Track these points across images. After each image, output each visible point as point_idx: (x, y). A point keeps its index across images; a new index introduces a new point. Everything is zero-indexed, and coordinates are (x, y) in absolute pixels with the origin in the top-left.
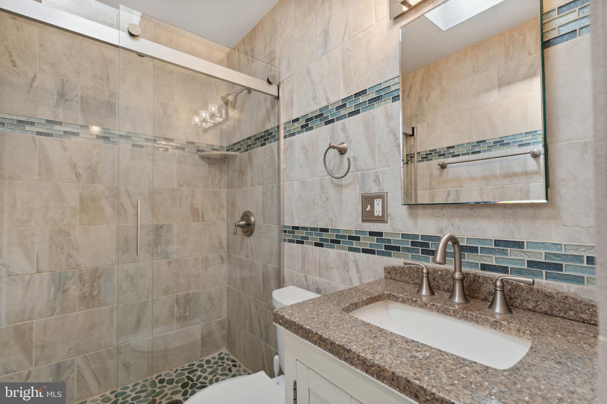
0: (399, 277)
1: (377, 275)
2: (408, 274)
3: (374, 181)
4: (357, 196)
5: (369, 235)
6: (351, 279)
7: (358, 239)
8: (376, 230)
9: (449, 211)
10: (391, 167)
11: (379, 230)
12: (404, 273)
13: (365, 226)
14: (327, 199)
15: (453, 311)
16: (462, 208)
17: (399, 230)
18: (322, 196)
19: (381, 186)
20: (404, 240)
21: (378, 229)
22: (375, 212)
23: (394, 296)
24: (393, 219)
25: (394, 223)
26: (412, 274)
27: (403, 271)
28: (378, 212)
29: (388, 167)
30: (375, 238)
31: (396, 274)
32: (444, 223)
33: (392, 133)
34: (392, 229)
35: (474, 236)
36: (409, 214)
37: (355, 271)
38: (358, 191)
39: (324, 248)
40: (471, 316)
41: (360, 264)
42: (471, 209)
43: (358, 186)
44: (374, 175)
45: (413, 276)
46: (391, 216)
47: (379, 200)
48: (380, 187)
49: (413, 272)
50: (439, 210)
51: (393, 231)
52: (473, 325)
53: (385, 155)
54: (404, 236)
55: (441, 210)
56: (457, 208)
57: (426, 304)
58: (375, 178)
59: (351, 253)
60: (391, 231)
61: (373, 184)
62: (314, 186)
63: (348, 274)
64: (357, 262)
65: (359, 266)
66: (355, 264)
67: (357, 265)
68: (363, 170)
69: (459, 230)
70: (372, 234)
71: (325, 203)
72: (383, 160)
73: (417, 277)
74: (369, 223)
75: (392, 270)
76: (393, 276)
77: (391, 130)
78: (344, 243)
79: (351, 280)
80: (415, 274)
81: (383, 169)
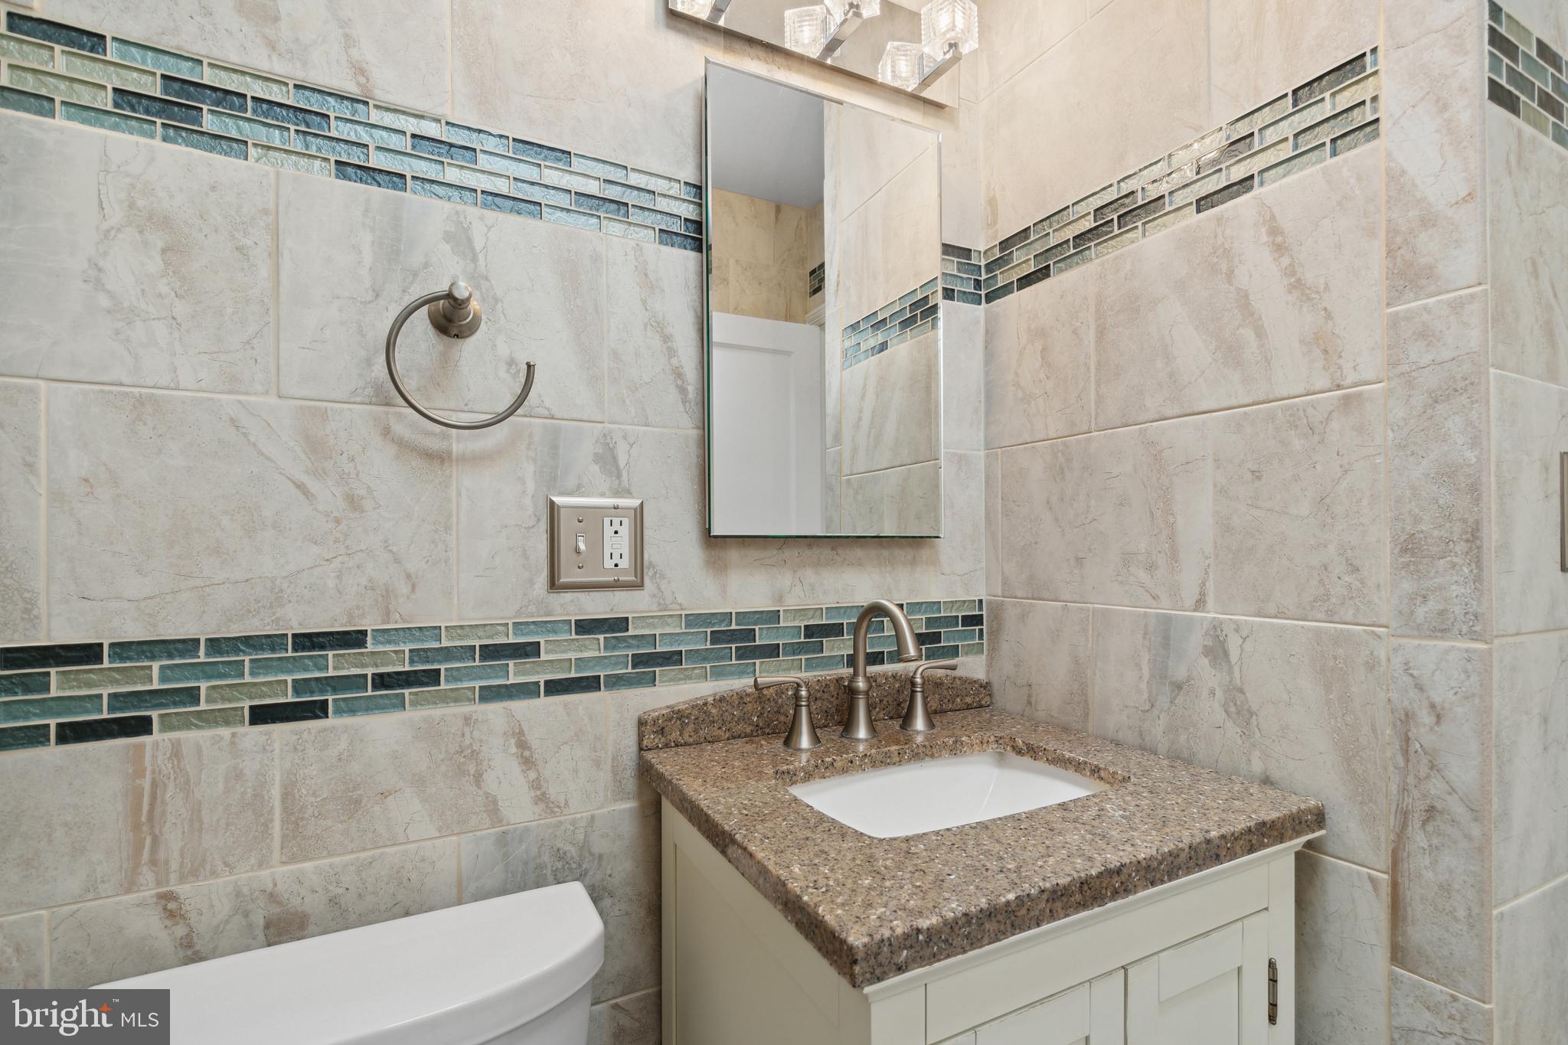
0: (692, 734)
1: (606, 753)
2: (716, 718)
3: (598, 459)
4: (528, 501)
5: (577, 633)
6: (495, 802)
7: (528, 651)
8: (605, 613)
9: (795, 552)
10: (653, 426)
11: (616, 612)
12: (706, 718)
13: (562, 605)
14: (354, 502)
15: (897, 754)
16: (818, 546)
17: (680, 605)
18: (313, 485)
19: (621, 476)
20: (692, 631)
21: (612, 610)
22: (607, 556)
23: (786, 774)
24: (662, 577)
25: (663, 587)
26: (727, 714)
27: (704, 715)
28: (616, 556)
29: (647, 426)
30: (601, 637)
31: (683, 726)
32: (785, 579)
33: (657, 331)
34: (660, 604)
35: (838, 603)
36: (707, 561)
37: (515, 767)
38: (531, 486)
39: (331, 721)
40: (924, 750)
41: (534, 738)
42: (833, 549)
43: (529, 470)
44: (596, 442)
45: (729, 719)
46: (654, 567)
47: (619, 519)
48: (617, 482)
49: (729, 707)
50: (775, 551)
51: (660, 611)
52: (920, 765)
53: (637, 389)
54: (693, 620)
55: (780, 551)
56: (810, 546)
57: (852, 762)
58: (601, 451)
59: (495, 711)
60: (655, 611)
61: (596, 468)
62: (245, 435)
63: (480, 788)
64: (521, 733)
65: (534, 743)
66: (513, 741)
67: (522, 745)
68: (552, 418)
69: (813, 593)
70: (585, 627)
71: (338, 521)
72: (628, 402)
73: (739, 719)
74: (576, 594)
75: (670, 720)
76: (675, 735)
77: (656, 321)
78: (454, 676)
79: (493, 807)
80: (735, 713)
81: (630, 427)
